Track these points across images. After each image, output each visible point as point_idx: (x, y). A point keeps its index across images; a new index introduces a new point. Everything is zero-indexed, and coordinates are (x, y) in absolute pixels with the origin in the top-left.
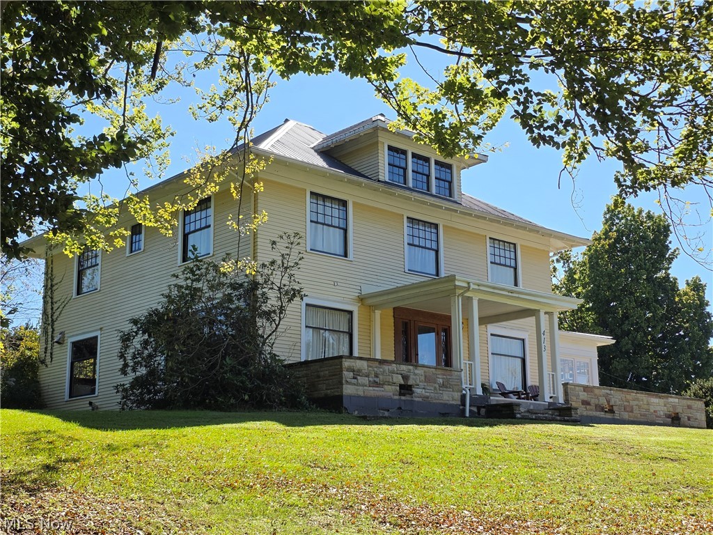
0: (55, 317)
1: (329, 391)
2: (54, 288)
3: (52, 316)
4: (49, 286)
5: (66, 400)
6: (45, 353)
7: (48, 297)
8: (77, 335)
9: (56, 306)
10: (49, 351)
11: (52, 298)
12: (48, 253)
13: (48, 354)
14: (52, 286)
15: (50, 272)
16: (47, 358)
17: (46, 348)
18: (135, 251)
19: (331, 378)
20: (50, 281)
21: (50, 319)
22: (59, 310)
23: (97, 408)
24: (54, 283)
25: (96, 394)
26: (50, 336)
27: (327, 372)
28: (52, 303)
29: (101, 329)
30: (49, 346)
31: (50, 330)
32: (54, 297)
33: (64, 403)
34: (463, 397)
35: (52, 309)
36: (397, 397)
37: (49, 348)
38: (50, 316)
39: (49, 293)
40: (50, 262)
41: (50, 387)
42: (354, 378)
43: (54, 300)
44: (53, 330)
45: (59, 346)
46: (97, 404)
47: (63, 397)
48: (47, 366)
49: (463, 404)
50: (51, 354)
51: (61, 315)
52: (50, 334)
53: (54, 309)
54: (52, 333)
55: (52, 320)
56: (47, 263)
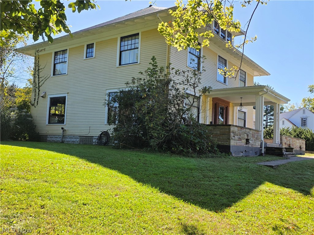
0: (40, 85)
1: (220, 142)
2: (40, 71)
3: (39, 84)
4: (37, 69)
5: (46, 124)
6: (35, 101)
7: (36, 74)
8: (53, 94)
9: (41, 79)
10: (36, 100)
11: (39, 75)
12: (36, 54)
13: (36, 102)
14: (39, 70)
15: (37, 62)
16: (35, 103)
17: (35, 99)
18: (89, 57)
19: (222, 135)
20: (37, 67)
21: (37, 85)
22: (43, 81)
23: (65, 131)
24: (40, 68)
25: (65, 124)
26: (37, 93)
27: (219, 132)
28: (39, 78)
29: (68, 93)
30: (37, 98)
31: (37, 90)
32: (40, 75)
33: (46, 126)
34: (261, 143)
35: (39, 80)
36: (245, 145)
37: (37, 99)
38: (37, 84)
39: (37, 73)
40: (37, 58)
41: (37, 117)
42: (234, 136)
43: (40, 77)
44: (39, 90)
45: (42, 98)
46: (65, 128)
47: (45, 123)
48: (35, 107)
49: (261, 147)
50: (37, 102)
51: (44, 84)
52: (37, 92)
53: (40, 81)
54: (39, 92)
55: (39, 86)
56: (35, 58)
